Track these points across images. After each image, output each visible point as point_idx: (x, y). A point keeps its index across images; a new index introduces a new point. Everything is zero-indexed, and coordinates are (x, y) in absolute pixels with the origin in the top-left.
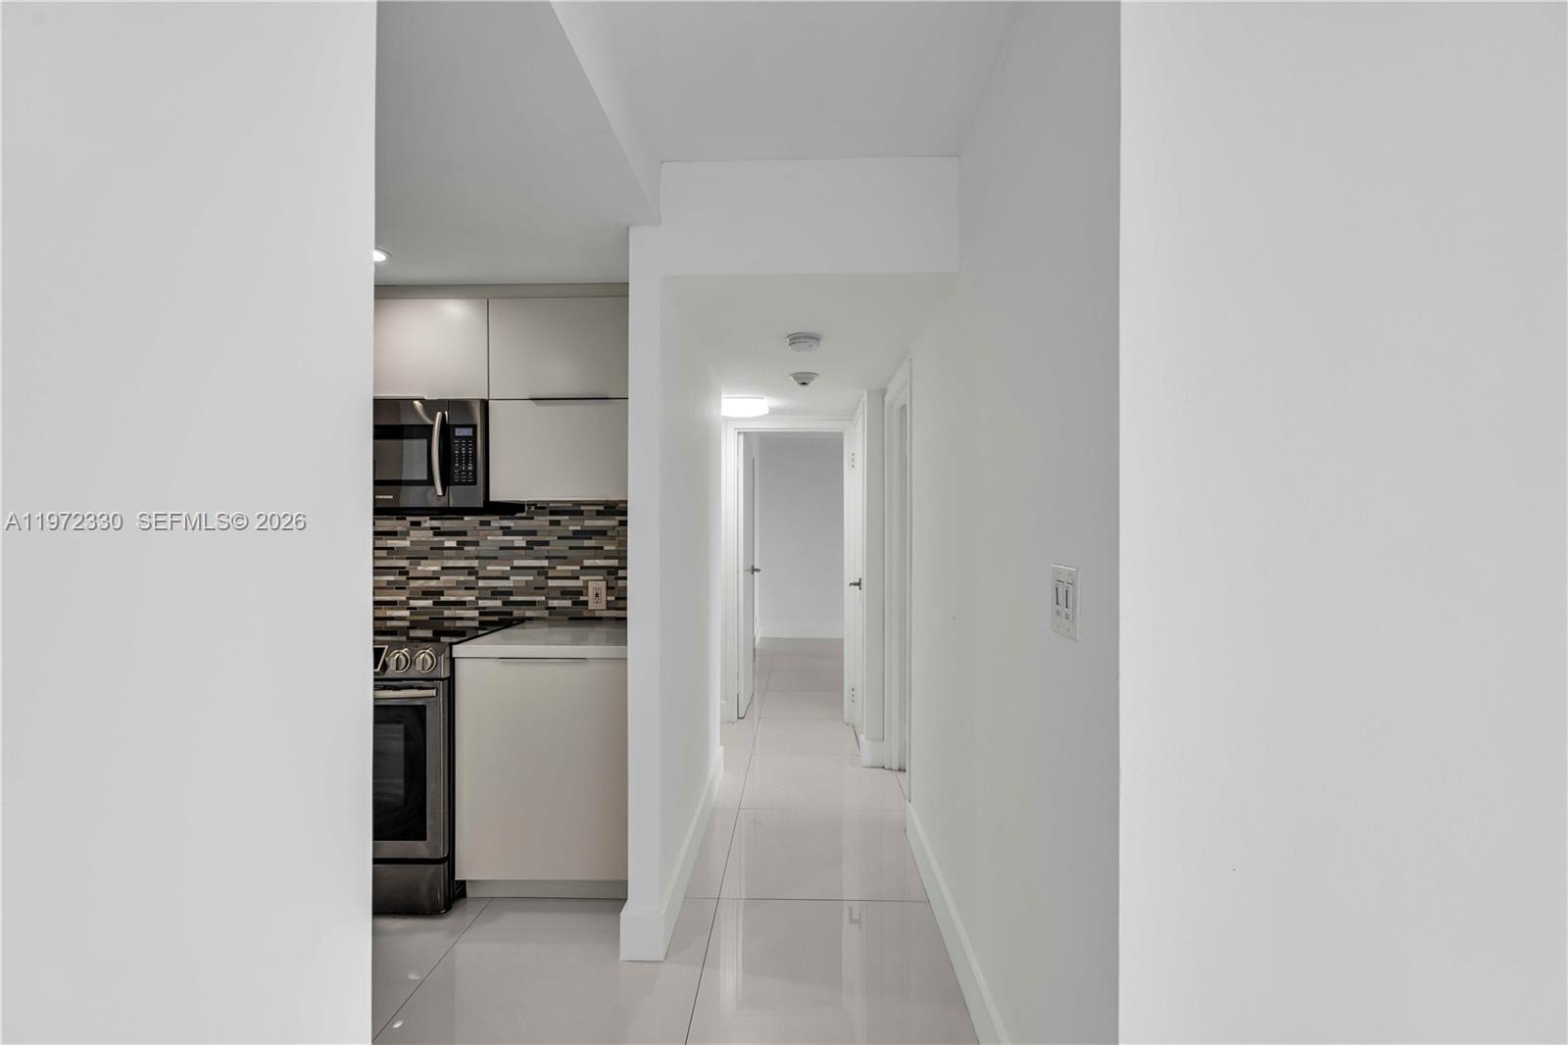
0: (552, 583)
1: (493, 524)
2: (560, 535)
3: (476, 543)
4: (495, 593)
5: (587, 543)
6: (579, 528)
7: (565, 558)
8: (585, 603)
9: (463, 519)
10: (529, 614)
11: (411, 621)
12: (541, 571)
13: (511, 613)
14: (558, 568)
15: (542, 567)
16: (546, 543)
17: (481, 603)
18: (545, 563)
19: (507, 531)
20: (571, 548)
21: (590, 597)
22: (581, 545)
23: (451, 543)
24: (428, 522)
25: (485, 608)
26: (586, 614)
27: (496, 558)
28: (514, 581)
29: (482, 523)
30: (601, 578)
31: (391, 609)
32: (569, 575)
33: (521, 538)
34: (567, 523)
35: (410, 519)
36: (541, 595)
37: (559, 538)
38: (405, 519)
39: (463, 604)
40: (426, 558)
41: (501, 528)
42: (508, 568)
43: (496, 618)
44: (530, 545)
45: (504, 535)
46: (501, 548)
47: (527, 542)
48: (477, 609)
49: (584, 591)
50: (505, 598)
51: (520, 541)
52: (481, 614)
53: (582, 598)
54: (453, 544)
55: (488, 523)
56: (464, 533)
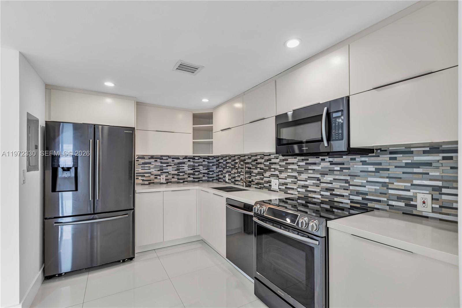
0: (390, 192)
1: (357, 159)
2: (396, 165)
3: (349, 169)
4: (358, 193)
5: (416, 170)
6: (410, 161)
7: (401, 178)
8: (415, 206)
9: (342, 157)
10: (377, 206)
11: (322, 201)
12: (384, 184)
13: (367, 204)
14: (395, 183)
15: (385, 183)
16: (388, 170)
17: (351, 197)
18: (387, 180)
19: (364, 163)
20: (404, 173)
21: (419, 202)
22: (412, 171)
23: (337, 168)
24: (328, 159)
25: (353, 200)
26: (415, 212)
27: (359, 176)
28: (368, 188)
29: (352, 159)
30: (428, 192)
31: (314, 194)
32: (403, 188)
33: (372, 166)
34: (401, 159)
35: (321, 158)
36: (384, 197)
37: (396, 167)
38: (319, 158)
39: (343, 196)
40: (327, 174)
41: (361, 161)
42: (365, 182)
43: (358, 206)
44: (377, 171)
45: (363, 165)
46: (361, 171)
47: (376, 169)
48: (349, 199)
49: (414, 199)
50: (364, 196)
51: (372, 168)
52: (351, 202)
53: (412, 203)
54: (338, 169)
55: (355, 159)
56: (343, 164)
